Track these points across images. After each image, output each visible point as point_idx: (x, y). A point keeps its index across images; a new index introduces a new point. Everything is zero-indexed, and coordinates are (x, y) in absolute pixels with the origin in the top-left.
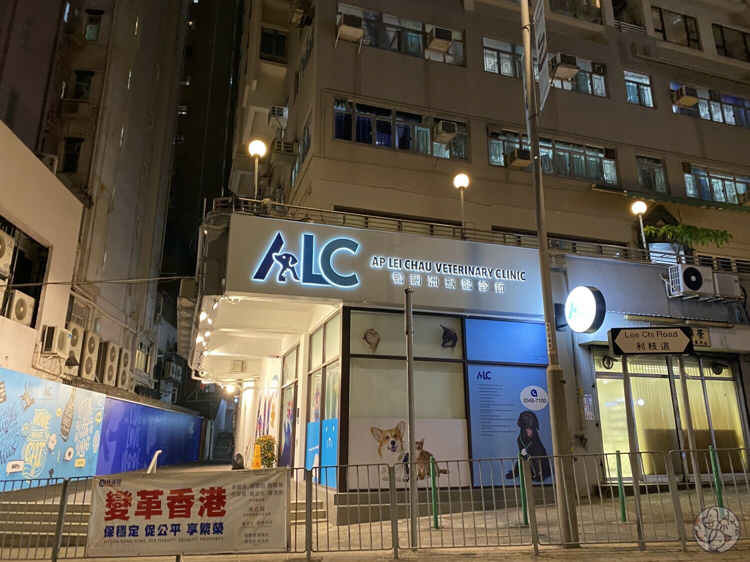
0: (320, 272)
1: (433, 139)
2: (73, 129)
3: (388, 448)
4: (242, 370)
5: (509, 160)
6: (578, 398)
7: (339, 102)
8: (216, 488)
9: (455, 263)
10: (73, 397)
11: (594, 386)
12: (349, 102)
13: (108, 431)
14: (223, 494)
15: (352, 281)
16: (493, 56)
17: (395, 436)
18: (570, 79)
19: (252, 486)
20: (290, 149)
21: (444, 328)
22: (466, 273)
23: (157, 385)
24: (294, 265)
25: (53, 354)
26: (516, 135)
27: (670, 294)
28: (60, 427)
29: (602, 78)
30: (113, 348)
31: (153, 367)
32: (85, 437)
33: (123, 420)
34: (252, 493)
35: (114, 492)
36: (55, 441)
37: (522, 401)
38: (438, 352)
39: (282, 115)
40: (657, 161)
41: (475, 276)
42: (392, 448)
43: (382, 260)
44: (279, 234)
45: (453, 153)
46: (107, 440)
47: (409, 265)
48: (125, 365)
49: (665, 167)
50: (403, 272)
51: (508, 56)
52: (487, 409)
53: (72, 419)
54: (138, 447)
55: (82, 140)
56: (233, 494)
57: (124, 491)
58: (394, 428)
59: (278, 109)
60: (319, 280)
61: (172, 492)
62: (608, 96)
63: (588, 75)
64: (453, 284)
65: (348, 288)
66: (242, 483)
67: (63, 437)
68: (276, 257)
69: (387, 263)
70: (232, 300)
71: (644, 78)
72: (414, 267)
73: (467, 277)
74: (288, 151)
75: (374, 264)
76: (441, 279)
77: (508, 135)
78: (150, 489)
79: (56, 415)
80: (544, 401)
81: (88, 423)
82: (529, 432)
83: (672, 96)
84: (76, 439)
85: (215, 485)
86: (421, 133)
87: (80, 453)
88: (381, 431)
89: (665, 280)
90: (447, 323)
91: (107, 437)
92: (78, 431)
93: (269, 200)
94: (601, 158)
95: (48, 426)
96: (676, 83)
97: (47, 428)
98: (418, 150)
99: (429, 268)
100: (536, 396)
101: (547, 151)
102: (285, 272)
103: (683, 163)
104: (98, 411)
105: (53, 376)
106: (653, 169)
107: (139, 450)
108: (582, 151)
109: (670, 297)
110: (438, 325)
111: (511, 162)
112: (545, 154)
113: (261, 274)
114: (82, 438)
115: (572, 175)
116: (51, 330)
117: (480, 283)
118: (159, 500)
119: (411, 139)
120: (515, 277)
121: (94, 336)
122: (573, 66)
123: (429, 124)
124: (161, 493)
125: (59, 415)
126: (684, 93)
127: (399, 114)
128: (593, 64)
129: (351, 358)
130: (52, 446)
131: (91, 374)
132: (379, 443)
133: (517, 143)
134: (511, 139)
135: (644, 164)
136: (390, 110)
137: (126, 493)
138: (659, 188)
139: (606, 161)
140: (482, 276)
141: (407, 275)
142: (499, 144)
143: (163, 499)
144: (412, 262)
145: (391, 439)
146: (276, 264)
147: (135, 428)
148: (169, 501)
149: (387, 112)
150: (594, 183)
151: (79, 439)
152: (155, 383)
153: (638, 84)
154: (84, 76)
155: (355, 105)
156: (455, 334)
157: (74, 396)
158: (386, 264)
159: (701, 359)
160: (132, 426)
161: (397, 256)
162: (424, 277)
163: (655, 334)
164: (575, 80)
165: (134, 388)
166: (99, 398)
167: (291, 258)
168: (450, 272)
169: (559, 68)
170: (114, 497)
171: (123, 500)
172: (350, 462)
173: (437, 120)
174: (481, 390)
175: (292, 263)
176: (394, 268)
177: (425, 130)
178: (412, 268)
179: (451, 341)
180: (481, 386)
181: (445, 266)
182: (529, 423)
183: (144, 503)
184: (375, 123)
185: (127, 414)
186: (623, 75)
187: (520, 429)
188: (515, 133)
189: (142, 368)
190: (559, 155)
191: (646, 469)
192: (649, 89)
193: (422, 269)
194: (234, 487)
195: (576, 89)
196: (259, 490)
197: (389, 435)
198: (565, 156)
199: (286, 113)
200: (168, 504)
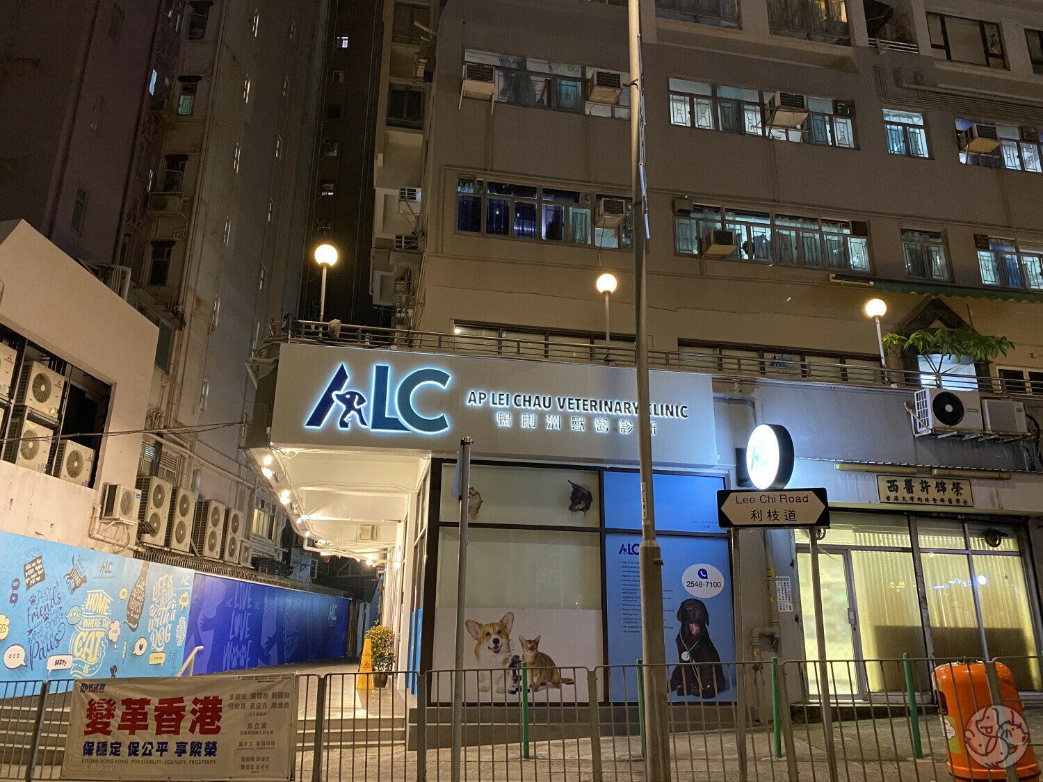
0: (397, 415)
1: (594, 224)
2: (162, 230)
3: (489, 648)
4: (372, 538)
5: (704, 246)
6: (769, 581)
7: (463, 182)
8: (211, 698)
9: (585, 396)
10: (144, 574)
11: (793, 564)
12: (478, 181)
13: (201, 617)
14: (219, 706)
15: (440, 424)
16: (684, 101)
17: (499, 632)
18: (799, 127)
19: (253, 696)
20: (413, 245)
21: (573, 484)
22: (601, 410)
23: (287, 556)
24: (361, 406)
25: (115, 519)
26: (717, 210)
27: (917, 432)
28: (125, 613)
29: (849, 121)
30: (216, 509)
31: (280, 531)
32: (165, 626)
33: (224, 602)
34: (252, 706)
35: (97, 699)
36: (119, 630)
37: (685, 585)
38: (565, 518)
39: (415, 198)
40: (936, 235)
41: (613, 413)
42: (495, 648)
43: (483, 396)
44: (342, 366)
45: (624, 240)
46: (200, 629)
47: (519, 400)
48: (235, 530)
49: (946, 244)
50: (512, 410)
51: (706, 102)
52: (632, 595)
53: (143, 603)
54: (248, 639)
55: (173, 243)
56: (230, 706)
57: (108, 699)
58: (498, 621)
59: (408, 190)
60: (394, 424)
61: (161, 701)
62: (857, 148)
63: (827, 118)
64: (582, 424)
65: (433, 435)
66: (242, 691)
67: (131, 625)
68: (338, 396)
69: (489, 399)
70: (288, 453)
71: (916, 116)
72: (527, 403)
73: (602, 416)
74: (410, 248)
75: (470, 400)
76: (566, 419)
77: (706, 210)
78: (137, 696)
79: (119, 598)
80: (717, 584)
81: (168, 608)
82: (695, 629)
83: (959, 139)
84: (150, 627)
85: (211, 694)
86: (579, 215)
87: (158, 646)
88: (480, 625)
89: (910, 411)
90: (579, 478)
91: (199, 625)
92: (153, 618)
93: (338, 321)
94: (845, 236)
95: (107, 611)
96: (964, 120)
97: (106, 614)
98: (574, 240)
99: (547, 405)
100: (706, 578)
101: (762, 230)
102: (348, 415)
103: (975, 236)
104: (184, 592)
105: (118, 549)
106: (928, 247)
107: (250, 641)
108: (817, 228)
109: (917, 435)
110: (563, 482)
111: (707, 248)
112: (759, 234)
113: (316, 420)
114: (160, 627)
115: (802, 263)
116: (113, 489)
117: (620, 423)
118: (145, 711)
119: (563, 225)
120: (672, 414)
121: (189, 494)
122: (799, 109)
123: (589, 203)
124: (148, 702)
125: (122, 597)
126: (976, 133)
127: (547, 192)
128: (835, 104)
129: (440, 528)
130: (114, 637)
131: (184, 543)
132: (477, 641)
133: (718, 221)
134: (710, 216)
135: (912, 241)
136: (535, 188)
137: (108, 702)
138: (937, 273)
139: (853, 240)
140: (623, 414)
141: (516, 415)
142: (690, 224)
143: (150, 709)
144: (524, 397)
145: (494, 636)
146: (337, 405)
147: (242, 612)
148: (157, 713)
149: (530, 191)
150: (833, 272)
151: (156, 628)
152: (284, 552)
153: (905, 125)
154: (176, 161)
155: (485, 185)
156: (589, 493)
157: (146, 573)
158: (488, 401)
159: (966, 525)
160: (238, 611)
161: (502, 390)
162: (541, 417)
163: (778, 499)
164: (807, 127)
165: (250, 560)
166: (186, 575)
167: (357, 397)
168: (578, 408)
169: (778, 112)
170: (96, 705)
171: (106, 710)
172: (436, 666)
173: (599, 197)
174: (624, 569)
175: (359, 403)
176: (498, 406)
177: (584, 211)
178: (524, 405)
179: (583, 502)
180: (624, 565)
181: (571, 402)
182: (694, 614)
183: (129, 714)
184: (514, 206)
185: (229, 595)
186: (882, 115)
187: (680, 624)
188: (715, 208)
189: (265, 534)
190: (782, 234)
191: (874, 684)
192: (922, 131)
193: (537, 406)
194: (232, 697)
195: (808, 139)
196: (262, 701)
197: (491, 631)
198: (790, 235)
199: (419, 196)
200: (155, 716)
